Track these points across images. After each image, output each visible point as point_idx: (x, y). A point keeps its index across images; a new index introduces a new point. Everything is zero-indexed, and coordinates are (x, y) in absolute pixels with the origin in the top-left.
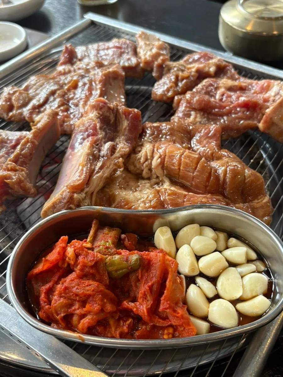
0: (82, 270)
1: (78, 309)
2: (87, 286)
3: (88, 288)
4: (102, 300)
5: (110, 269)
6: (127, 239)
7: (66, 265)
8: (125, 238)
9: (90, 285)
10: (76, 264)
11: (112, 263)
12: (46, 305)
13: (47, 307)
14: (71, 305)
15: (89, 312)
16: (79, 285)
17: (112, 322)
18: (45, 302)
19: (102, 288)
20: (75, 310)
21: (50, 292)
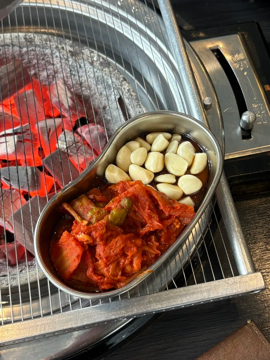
0: (102, 240)
1: (125, 261)
2: (116, 244)
3: (118, 245)
4: (132, 243)
5: (116, 222)
6: (96, 196)
7: (87, 247)
8: (94, 197)
9: (117, 242)
10: (94, 240)
11: (115, 219)
12: (104, 279)
13: (106, 279)
14: (118, 264)
15: (133, 256)
16: (111, 249)
17: (146, 248)
18: (101, 279)
19: (124, 237)
20: (124, 263)
21: (96, 271)
